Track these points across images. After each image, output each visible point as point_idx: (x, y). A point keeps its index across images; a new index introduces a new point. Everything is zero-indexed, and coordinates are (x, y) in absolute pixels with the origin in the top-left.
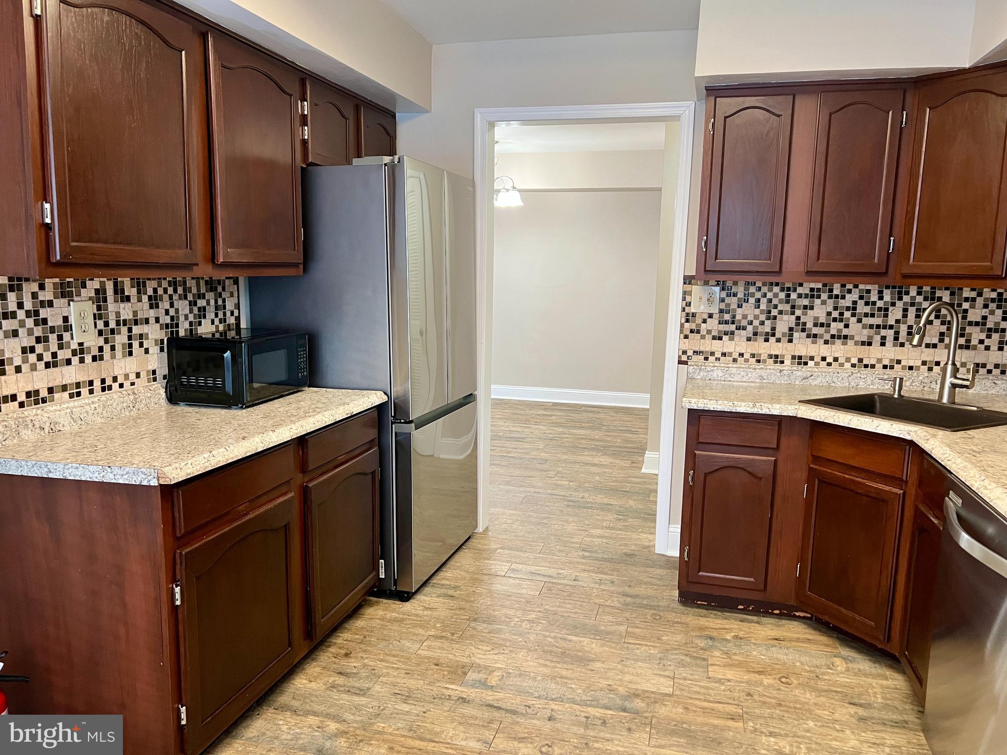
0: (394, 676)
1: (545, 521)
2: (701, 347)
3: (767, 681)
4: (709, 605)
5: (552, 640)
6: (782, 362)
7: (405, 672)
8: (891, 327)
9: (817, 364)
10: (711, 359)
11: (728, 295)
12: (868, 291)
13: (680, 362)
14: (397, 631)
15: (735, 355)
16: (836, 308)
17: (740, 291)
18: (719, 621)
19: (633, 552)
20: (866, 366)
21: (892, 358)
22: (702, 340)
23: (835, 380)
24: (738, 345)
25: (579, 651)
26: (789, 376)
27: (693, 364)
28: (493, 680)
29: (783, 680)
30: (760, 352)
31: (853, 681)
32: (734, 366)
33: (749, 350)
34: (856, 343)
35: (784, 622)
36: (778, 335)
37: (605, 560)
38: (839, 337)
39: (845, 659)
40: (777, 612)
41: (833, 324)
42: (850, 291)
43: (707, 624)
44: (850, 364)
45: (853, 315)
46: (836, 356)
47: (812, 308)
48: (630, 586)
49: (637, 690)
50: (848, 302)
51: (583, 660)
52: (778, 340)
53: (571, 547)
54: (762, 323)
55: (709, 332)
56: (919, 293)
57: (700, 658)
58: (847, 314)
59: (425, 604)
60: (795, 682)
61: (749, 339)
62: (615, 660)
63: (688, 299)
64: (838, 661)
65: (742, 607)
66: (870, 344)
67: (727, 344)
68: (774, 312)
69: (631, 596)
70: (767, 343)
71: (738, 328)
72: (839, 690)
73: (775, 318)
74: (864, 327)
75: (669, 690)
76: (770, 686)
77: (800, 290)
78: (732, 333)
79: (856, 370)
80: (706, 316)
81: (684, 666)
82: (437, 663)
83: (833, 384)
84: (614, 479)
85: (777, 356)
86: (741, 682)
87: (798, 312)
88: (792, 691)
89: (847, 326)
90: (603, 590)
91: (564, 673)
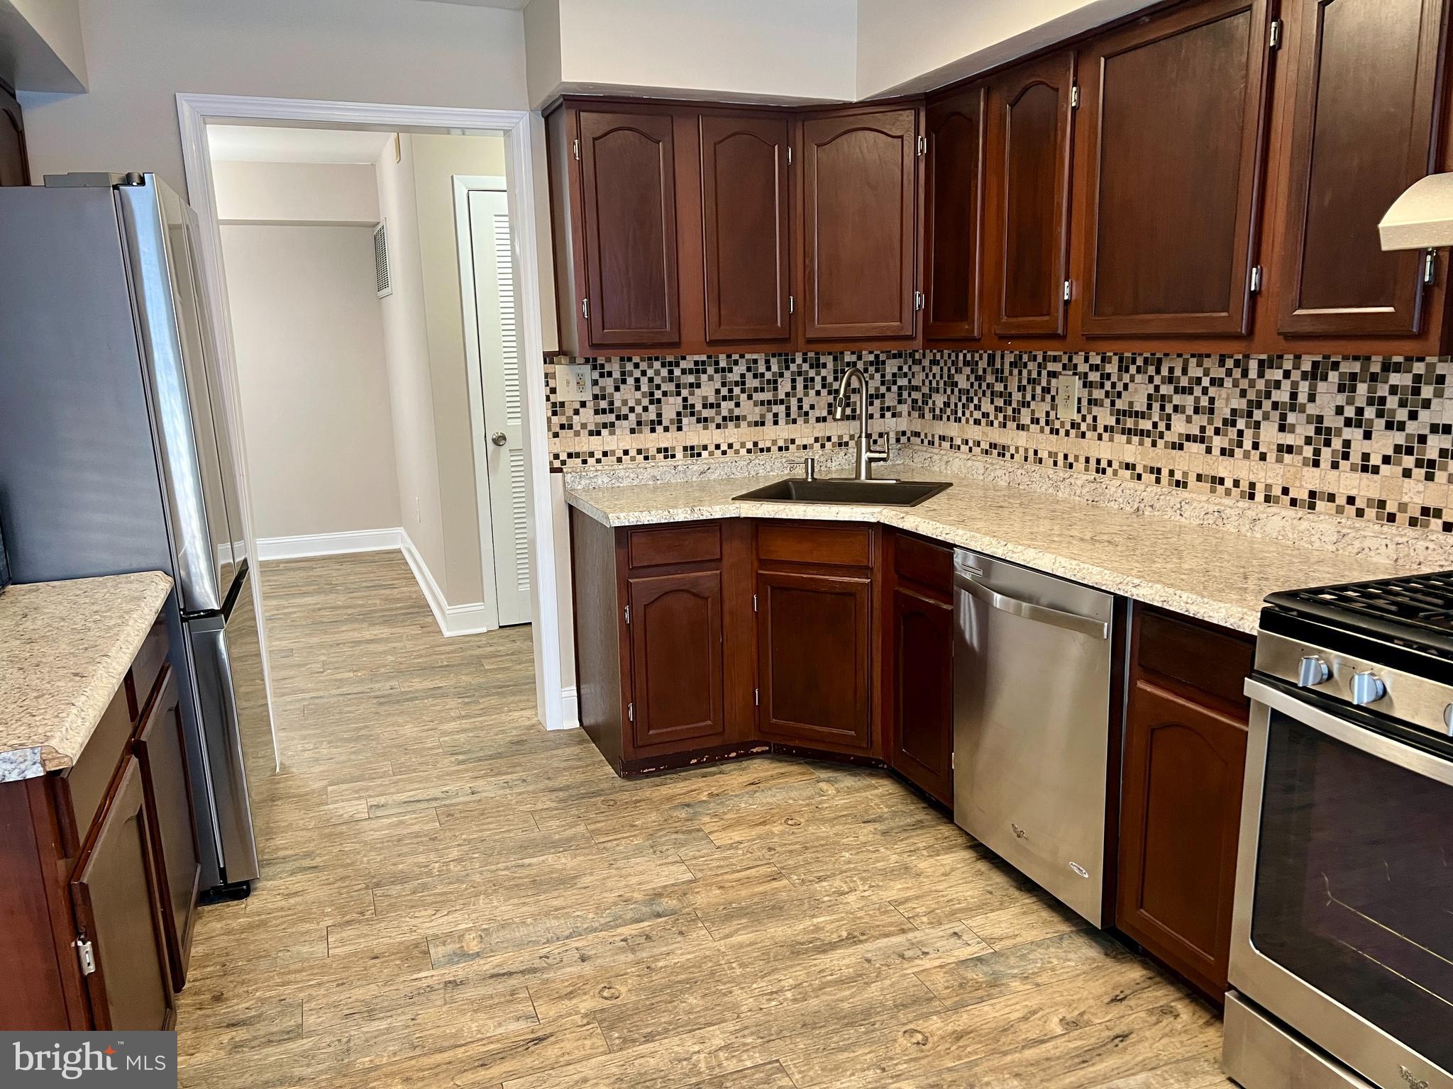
0: (324, 996)
1: (363, 732)
2: (576, 447)
3: (777, 829)
4: (658, 769)
5: (506, 872)
6: (673, 456)
7: (335, 984)
8: (782, 402)
9: (711, 454)
10: (591, 461)
11: (602, 375)
12: (755, 361)
13: (553, 470)
14: (271, 939)
15: (620, 453)
16: (724, 384)
17: (615, 367)
18: (682, 784)
19: (519, 738)
20: (762, 450)
21: (786, 437)
22: (577, 438)
23: (734, 471)
24: (619, 440)
25: (551, 872)
26: (685, 472)
27: (570, 470)
28: (473, 946)
29: (790, 822)
30: (647, 446)
31: (851, 800)
32: (620, 467)
33: (634, 446)
34: (749, 425)
35: (745, 764)
36: (666, 423)
37: (491, 757)
38: (731, 420)
39: (828, 781)
40: (733, 755)
41: (723, 404)
42: (736, 363)
43: (670, 791)
44: (745, 450)
45: (743, 391)
46: (730, 442)
47: (699, 386)
48: (549, 778)
49: (654, 889)
50: (734, 376)
51: (567, 881)
52: (666, 429)
53: (432, 755)
54: (645, 409)
55: (584, 426)
56: (805, 361)
57: (693, 830)
58: (737, 390)
59: (281, 891)
60: (802, 820)
61: (633, 431)
62: (602, 866)
63: (552, 384)
64: (823, 785)
65: (696, 761)
66: (763, 424)
67: (608, 440)
68: (658, 394)
69: (560, 789)
70: (654, 434)
71: (618, 418)
72: (845, 813)
73: (659, 401)
74: (755, 405)
75: (689, 876)
76: (782, 834)
77: (683, 364)
78: (612, 425)
79: (752, 456)
80: (577, 406)
81: (683, 845)
82: (373, 955)
83: (732, 476)
84: (415, 654)
85: (666, 450)
86: (754, 840)
87: (685, 393)
88: (806, 830)
89: (737, 405)
90: (520, 794)
91: (556, 903)
